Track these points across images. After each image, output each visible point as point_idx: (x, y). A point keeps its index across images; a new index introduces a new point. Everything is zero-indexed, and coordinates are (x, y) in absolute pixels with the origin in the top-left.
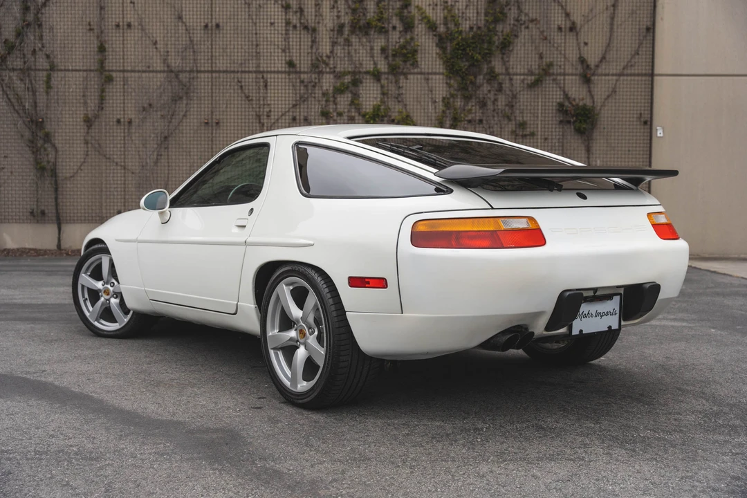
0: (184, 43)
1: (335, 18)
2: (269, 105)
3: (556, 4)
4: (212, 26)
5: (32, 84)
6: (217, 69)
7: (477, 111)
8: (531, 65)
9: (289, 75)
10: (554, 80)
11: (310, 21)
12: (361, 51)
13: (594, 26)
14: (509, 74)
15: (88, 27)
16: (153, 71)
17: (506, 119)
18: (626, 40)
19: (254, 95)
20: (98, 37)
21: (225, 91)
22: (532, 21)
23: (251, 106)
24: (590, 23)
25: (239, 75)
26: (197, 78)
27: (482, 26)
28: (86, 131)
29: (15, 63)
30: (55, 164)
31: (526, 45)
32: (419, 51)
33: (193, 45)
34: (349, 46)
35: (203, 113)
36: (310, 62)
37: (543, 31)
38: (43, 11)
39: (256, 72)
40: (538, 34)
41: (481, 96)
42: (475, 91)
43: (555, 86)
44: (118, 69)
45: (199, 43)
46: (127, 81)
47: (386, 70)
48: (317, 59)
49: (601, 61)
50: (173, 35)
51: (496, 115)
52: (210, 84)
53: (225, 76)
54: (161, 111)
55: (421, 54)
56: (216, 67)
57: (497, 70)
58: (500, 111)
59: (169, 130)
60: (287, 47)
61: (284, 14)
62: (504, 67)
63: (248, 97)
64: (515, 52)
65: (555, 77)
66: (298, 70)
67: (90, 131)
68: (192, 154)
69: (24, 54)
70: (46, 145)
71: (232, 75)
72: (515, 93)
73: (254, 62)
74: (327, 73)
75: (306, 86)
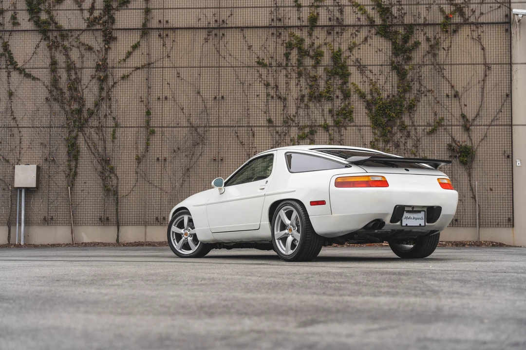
0: (201, 108)
1: (299, 91)
2: (255, 147)
3: (445, 80)
4: (219, 98)
5: (103, 136)
6: (222, 125)
7: (394, 150)
8: (429, 120)
9: (269, 128)
10: (444, 129)
11: (282, 94)
12: (316, 112)
13: (470, 94)
14: (414, 126)
15: (140, 100)
16: (180, 127)
17: (413, 155)
18: (492, 103)
19: (246, 141)
20: (146, 106)
21: (227, 139)
22: (429, 91)
23: (244, 148)
24: (468, 91)
25: (236, 128)
26: (209, 130)
27: (396, 95)
28: (137, 165)
29: (93, 123)
30: (117, 187)
31: (425, 106)
32: (354, 112)
33: (207, 110)
34: (308, 109)
35: (212, 153)
36: (282, 120)
37: (437, 98)
38: (112, 90)
39: (247, 126)
40: (433, 99)
41: (396, 140)
42: (392, 137)
43: (445, 133)
44: (158, 126)
45: (210, 108)
46: (164, 133)
47: (332, 124)
48: (287, 118)
49: (476, 117)
50: (194, 104)
51: (406, 152)
52: (217, 134)
53: (227, 129)
54: (185, 152)
55: (356, 113)
56: (221, 123)
57: (406, 123)
58: (409, 150)
59: (190, 164)
60: (267, 110)
61: (265, 89)
62: (411, 121)
63: (242, 142)
64: (418, 111)
65: (445, 127)
66: (275, 124)
67: (139, 165)
68: (205, 179)
69: (99, 117)
70: (111, 175)
71: (232, 128)
72: (418, 138)
73: (246, 120)
74: (293, 126)
75: (280, 135)
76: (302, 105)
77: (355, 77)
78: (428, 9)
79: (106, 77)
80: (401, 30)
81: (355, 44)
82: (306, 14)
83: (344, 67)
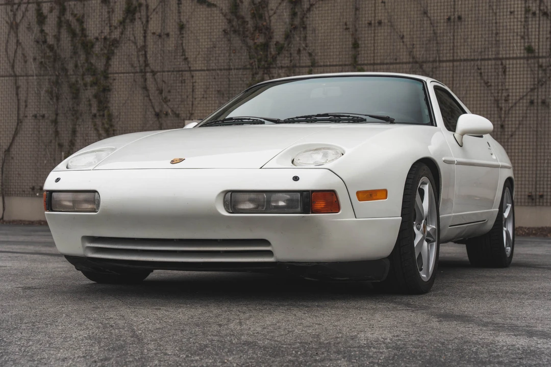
0: (428, 35)
2: (507, 89)
4: (454, 18)
6: (458, 58)
9: (528, 60)
11: (549, 7)
15: (345, 27)
16: (399, 63)
19: (493, 81)
20: (353, 35)
21: (465, 78)
23: (489, 92)
25: (479, 62)
26: (440, 67)
29: (283, 62)
33: (437, 37)
36: (548, 47)
38: (308, 16)
39: (495, 59)
44: (369, 62)
45: (442, 35)
50: (418, 29)
53: (466, 64)
56: (457, 56)
60: (526, 33)
61: (524, 2)
63: (488, 82)
66: (537, 55)
69: (291, 54)
71: (472, 63)
73: (494, 49)
75: (545, 70)
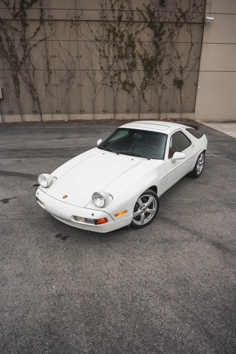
0: (71, 61)
1: (114, 54)
2: (96, 80)
3: (175, 50)
4: (79, 56)
5: (29, 74)
7: (152, 81)
8: (167, 68)
9: (101, 71)
11: (107, 55)
12: (121, 64)
13: (184, 57)
14: (161, 71)
15: (43, 57)
16: (63, 70)
18: (193, 61)
19: (92, 77)
20: (46, 60)
21: (84, 76)
22: (168, 55)
23: (91, 80)
26: (76, 72)
27: (154, 56)
28: (46, 88)
29: (23, 68)
30: (38, 98)
31: (166, 62)
34: (118, 62)
35: (78, 82)
36: (107, 67)
37: (171, 58)
38: (30, 52)
39: (92, 70)
40: (169, 59)
42: (152, 76)
43: (173, 74)
44: (53, 69)
45: (75, 61)
46: (56, 73)
47: (128, 69)
48: (109, 66)
49: (186, 67)
50: (68, 59)
52: (79, 74)
53: (83, 71)
54: (66, 82)
55: (138, 65)
56: (81, 69)
57: (158, 69)
58: (158, 81)
59: (69, 87)
60: (100, 63)
61: (99, 52)
62: (160, 69)
63: (90, 77)
64: (163, 64)
65: (173, 72)
66: (104, 69)
69: (26, 65)
70: (35, 92)
71: (85, 71)
72: (162, 76)
73: (91, 67)
74: (112, 70)
76: (115, 61)
77: (138, 48)
78: (170, 14)
79: (26, 45)
80: (158, 25)
81: (138, 31)
82: (116, 14)
83: (133, 42)
